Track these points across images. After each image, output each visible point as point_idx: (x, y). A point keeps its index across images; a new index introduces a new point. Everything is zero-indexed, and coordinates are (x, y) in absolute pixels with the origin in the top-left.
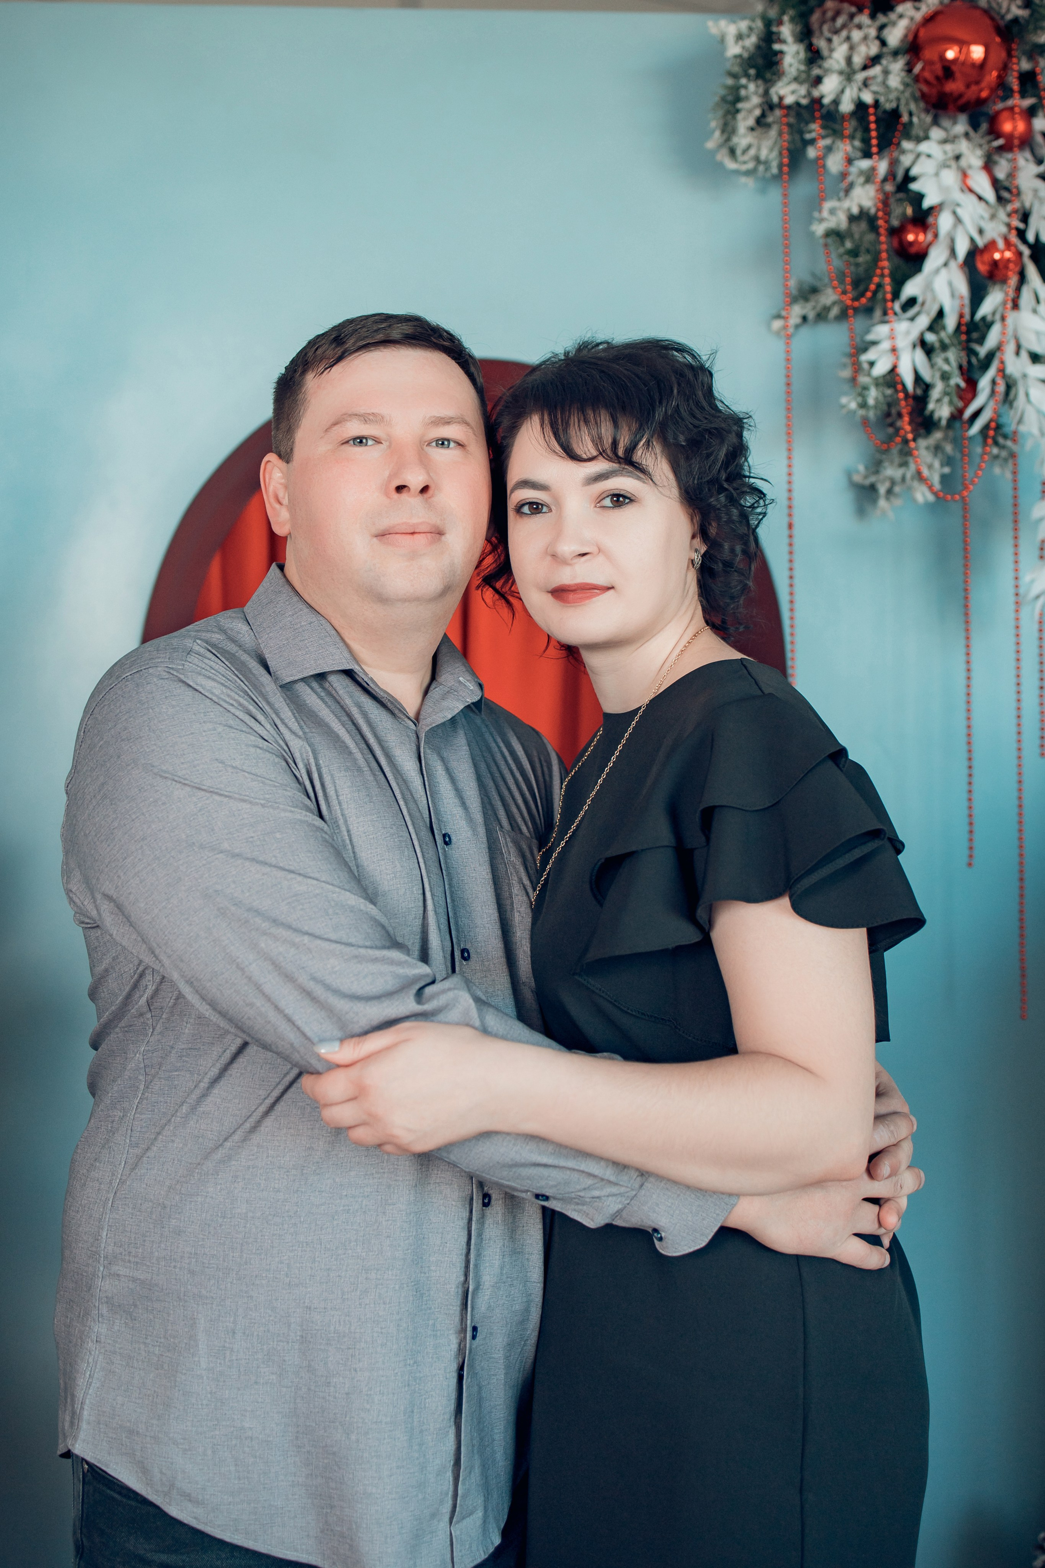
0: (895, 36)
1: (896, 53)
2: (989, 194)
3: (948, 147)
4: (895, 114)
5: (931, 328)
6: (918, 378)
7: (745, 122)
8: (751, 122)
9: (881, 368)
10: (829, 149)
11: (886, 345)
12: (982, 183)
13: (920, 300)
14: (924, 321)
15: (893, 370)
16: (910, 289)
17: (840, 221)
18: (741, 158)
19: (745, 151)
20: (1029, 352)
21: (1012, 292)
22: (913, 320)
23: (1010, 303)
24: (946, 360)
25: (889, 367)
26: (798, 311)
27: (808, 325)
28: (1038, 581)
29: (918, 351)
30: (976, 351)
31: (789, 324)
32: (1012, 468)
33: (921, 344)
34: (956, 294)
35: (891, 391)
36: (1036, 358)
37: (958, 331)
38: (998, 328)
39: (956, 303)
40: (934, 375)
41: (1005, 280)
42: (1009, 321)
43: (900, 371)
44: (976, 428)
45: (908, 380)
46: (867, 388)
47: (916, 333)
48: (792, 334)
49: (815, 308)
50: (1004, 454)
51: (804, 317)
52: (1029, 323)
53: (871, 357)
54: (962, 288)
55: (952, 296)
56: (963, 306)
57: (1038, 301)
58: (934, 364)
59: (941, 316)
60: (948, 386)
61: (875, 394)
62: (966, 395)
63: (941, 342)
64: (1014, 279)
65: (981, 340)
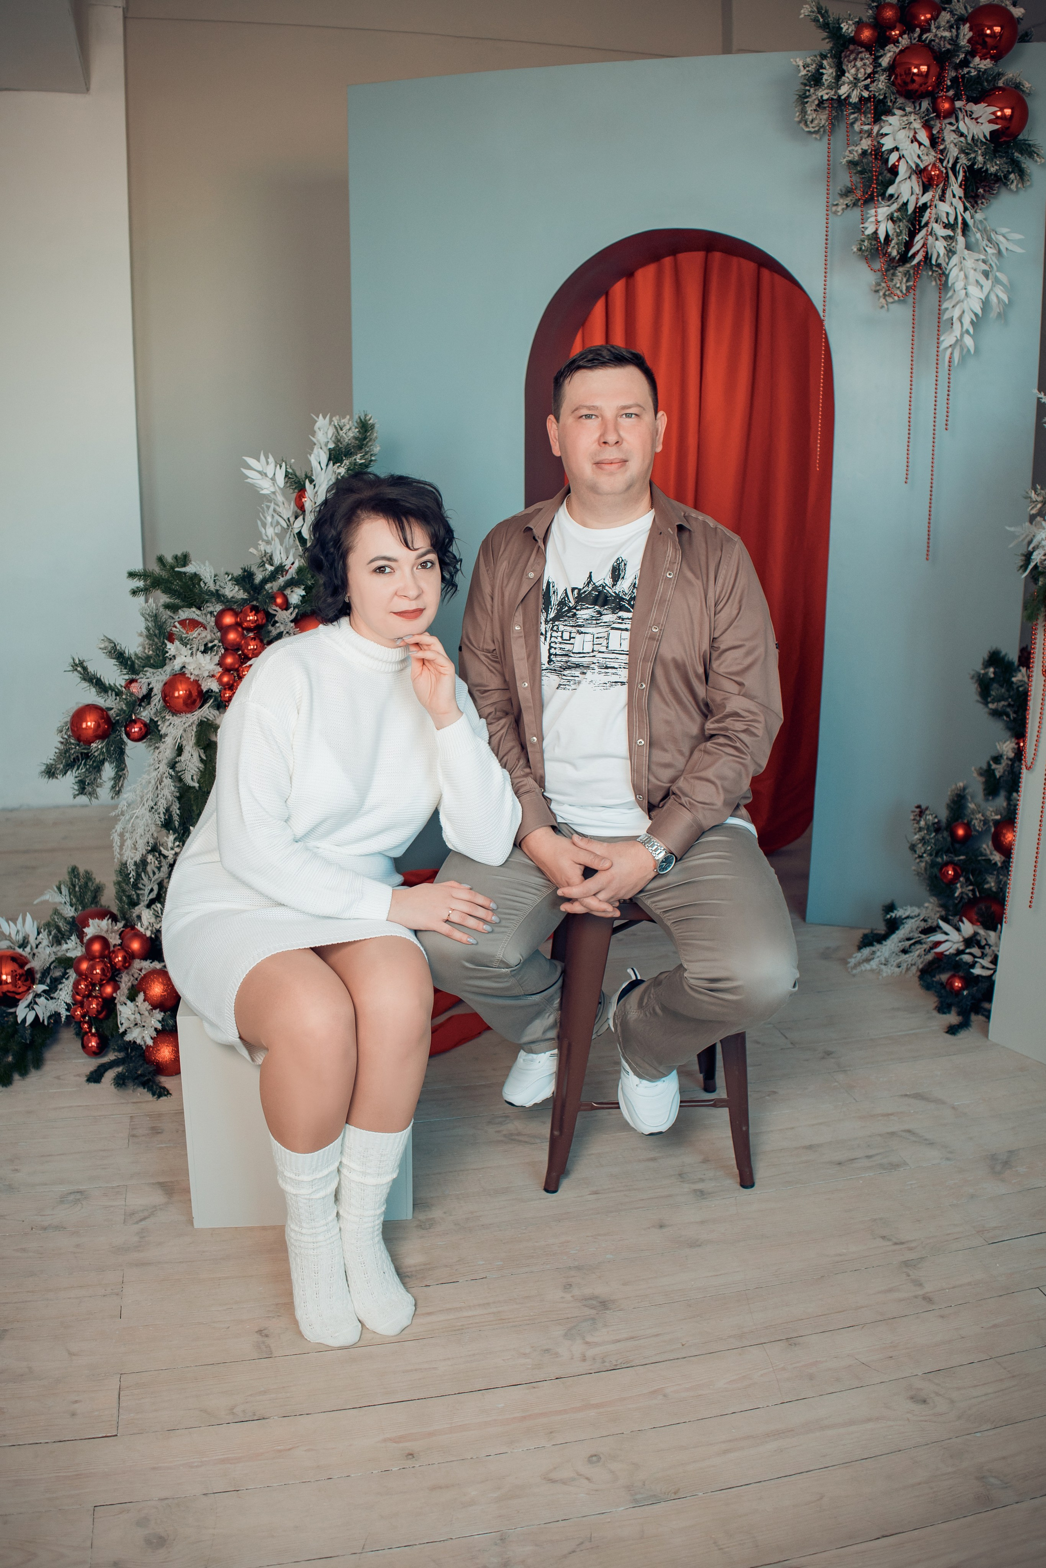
0: (885, 62)
1: (884, 70)
2: (927, 142)
3: (905, 118)
4: (883, 102)
5: (899, 210)
6: (887, 236)
7: (809, 109)
8: (814, 107)
9: (869, 231)
10: (856, 120)
11: (873, 219)
12: (923, 136)
13: (896, 196)
14: (895, 206)
15: (876, 233)
16: (891, 190)
17: (855, 157)
18: (811, 125)
19: (812, 122)
20: (943, 223)
21: (939, 191)
22: (889, 206)
23: (937, 197)
24: (899, 226)
25: (874, 230)
26: (843, 202)
27: (849, 208)
28: (948, 340)
29: (890, 222)
30: (920, 222)
31: (840, 208)
32: (939, 282)
33: (891, 218)
34: (914, 193)
35: (874, 243)
36: (946, 226)
37: (914, 212)
38: (929, 210)
39: (914, 197)
40: (895, 234)
41: (937, 186)
42: (933, 207)
43: (879, 232)
44: (915, 262)
45: (882, 237)
46: (863, 241)
47: (889, 213)
48: (839, 214)
49: (851, 200)
50: (934, 275)
51: (847, 204)
52: (944, 208)
53: (866, 225)
54: (918, 190)
55: (912, 194)
56: (918, 199)
57: (954, 196)
58: (895, 229)
59: (905, 204)
60: (898, 240)
61: (866, 243)
62: (909, 245)
63: (898, 217)
64: (941, 185)
65: (922, 217)
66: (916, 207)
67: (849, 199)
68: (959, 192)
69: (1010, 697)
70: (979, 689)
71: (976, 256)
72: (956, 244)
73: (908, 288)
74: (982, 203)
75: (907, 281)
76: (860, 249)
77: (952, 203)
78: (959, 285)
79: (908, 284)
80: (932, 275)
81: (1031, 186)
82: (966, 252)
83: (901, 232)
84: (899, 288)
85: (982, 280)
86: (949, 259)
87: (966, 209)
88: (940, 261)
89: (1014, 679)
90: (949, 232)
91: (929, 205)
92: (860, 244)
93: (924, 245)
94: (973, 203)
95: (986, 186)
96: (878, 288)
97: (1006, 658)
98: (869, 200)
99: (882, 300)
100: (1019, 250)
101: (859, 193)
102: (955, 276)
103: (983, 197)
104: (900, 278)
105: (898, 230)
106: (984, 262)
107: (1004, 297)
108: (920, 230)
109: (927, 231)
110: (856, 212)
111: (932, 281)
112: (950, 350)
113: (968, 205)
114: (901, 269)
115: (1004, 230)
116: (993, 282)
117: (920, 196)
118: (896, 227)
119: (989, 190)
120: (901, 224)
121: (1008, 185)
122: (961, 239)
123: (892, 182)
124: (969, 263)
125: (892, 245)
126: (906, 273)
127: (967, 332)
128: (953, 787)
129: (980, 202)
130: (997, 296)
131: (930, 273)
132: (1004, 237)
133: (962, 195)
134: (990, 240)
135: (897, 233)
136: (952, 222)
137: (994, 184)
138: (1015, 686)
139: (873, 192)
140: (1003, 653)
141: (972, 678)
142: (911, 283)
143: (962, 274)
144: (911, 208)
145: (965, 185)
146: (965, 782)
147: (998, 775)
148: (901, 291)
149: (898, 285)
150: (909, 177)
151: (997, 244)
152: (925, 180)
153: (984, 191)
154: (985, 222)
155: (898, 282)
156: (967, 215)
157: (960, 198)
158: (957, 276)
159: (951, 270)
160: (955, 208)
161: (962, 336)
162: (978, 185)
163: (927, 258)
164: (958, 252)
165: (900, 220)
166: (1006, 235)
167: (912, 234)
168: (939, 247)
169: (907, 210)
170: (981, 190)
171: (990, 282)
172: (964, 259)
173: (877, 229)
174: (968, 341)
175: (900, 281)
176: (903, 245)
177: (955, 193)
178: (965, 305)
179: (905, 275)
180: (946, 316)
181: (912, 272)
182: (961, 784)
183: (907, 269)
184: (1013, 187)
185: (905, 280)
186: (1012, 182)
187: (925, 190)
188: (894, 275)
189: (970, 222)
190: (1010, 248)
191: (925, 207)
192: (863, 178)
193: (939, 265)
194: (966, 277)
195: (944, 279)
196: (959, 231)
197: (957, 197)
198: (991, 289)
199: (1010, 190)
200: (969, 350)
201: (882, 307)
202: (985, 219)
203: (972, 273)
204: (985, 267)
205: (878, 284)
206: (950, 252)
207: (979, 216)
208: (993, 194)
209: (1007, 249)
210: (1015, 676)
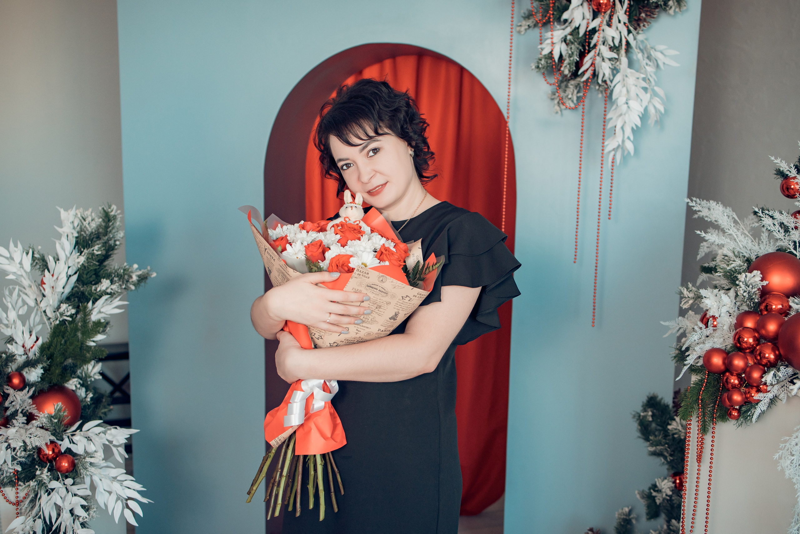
5: (571, 34)
6: (561, 56)
9: (546, 52)
11: (549, 41)
13: (570, 21)
14: (569, 30)
15: (551, 53)
16: (565, 16)
20: (609, 45)
21: (607, 17)
22: (564, 29)
23: (605, 22)
24: (571, 48)
25: (550, 51)
26: (525, 23)
27: (531, 29)
28: (611, 144)
29: (564, 44)
30: (589, 43)
31: (523, 29)
32: (605, 95)
33: (565, 40)
34: (585, 18)
35: (549, 61)
36: (612, 49)
37: (585, 34)
38: (597, 34)
39: (585, 22)
40: (568, 55)
41: (605, 13)
42: (601, 32)
43: (554, 53)
44: (585, 78)
45: (556, 57)
46: (541, 60)
47: (563, 36)
48: (522, 33)
49: (533, 22)
50: (601, 89)
51: (529, 26)
52: (611, 33)
53: (543, 46)
54: (589, 15)
55: (584, 18)
56: (588, 23)
57: (620, 22)
58: (567, 50)
59: (578, 28)
60: (570, 60)
61: (543, 62)
62: (579, 65)
63: (570, 41)
64: (609, 12)
65: (592, 39)
66: (586, 31)
67: (531, 21)
68: (624, 18)
69: (667, 443)
70: (639, 427)
71: (637, 75)
72: (620, 64)
73: (578, 98)
74: (644, 26)
75: (578, 92)
76: (538, 67)
77: (617, 28)
78: (621, 101)
79: (579, 95)
80: (598, 89)
81: (687, 10)
82: (629, 70)
83: (573, 53)
84: (570, 99)
85: (641, 93)
86: (614, 76)
87: (629, 32)
88: (606, 78)
89: (670, 427)
90: (615, 55)
91: (597, 29)
92: (538, 63)
93: (593, 64)
94: (636, 25)
95: (647, 11)
96: (553, 97)
97: (663, 401)
98: (546, 23)
99: (557, 108)
100: (674, 64)
101: (539, 17)
102: (619, 92)
103: (645, 20)
104: (572, 91)
105: (570, 52)
106: (644, 79)
107: (661, 108)
108: (589, 52)
109: (595, 52)
110: (536, 32)
111: (598, 94)
112: (613, 153)
113: (631, 28)
114: (572, 82)
115: (661, 47)
116: (651, 95)
117: (590, 21)
118: (569, 49)
119: (650, 15)
120: (573, 46)
121: (667, 10)
122: (624, 60)
123: (566, 8)
124: (631, 81)
125: (564, 65)
126: (577, 86)
127: (629, 138)
128: (620, 511)
129: (642, 25)
130: (655, 107)
131: (597, 87)
132: (662, 53)
133: (627, 21)
134: (649, 58)
135: (570, 54)
136: (617, 44)
137: (655, 9)
138: (671, 433)
139: (549, 18)
140: (660, 397)
141: (634, 416)
142: (581, 94)
143: (624, 90)
144: (582, 32)
145: (629, 12)
146: (630, 508)
147: (658, 502)
148: (573, 101)
149: (570, 96)
150: (582, 5)
151: (656, 60)
152: (595, 7)
153: (646, 15)
154: (646, 41)
155: (570, 93)
156: (631, 38)
157: (625, 23)
158: (621, 91)
159: (614, 87)
160: (620, 33)
161: (623, 141)
162: (641, 10)
163: (595, 75)
164: (621, 71)
165: (572, 43)
166: (664, 52)
167: (582, 55)
168: (605, 69)
169: (578, 33)
170: (643, 15)
171: (648, 95)
172: (626, 76)
173: (552, 51)
174: (629, 146)
175: (571, 92)
176: (574, 64)
177: (620, 19)
178: (626, 118)
179: (576, 87)
180: (610, 125)
181: (582, 85)
182: (627, 510)
183: (578, 82)
184: (671, 12)
185: (576, 92)
186: (671, 7)
187: (595, 15)
188: (567, 86)
189: (633, 43)
190: (666, 63)
191: (594, 31)
192: (541, 5)
193: (605, 82)
194: (628, 91)
195: (609, 92)
196: (623, 52)
197: (622, 23)
198: (650, 102)
199: (669, 14)
200: (629, 153)
201: (557, 113)
202: (646, 39)
203: (633, 90)
204: (644, 85)
205: (554, 94)
206: (615, 71)
207: (640, 37)
208: (653, 18)
209: (664, 63)
210: (670, 425)
